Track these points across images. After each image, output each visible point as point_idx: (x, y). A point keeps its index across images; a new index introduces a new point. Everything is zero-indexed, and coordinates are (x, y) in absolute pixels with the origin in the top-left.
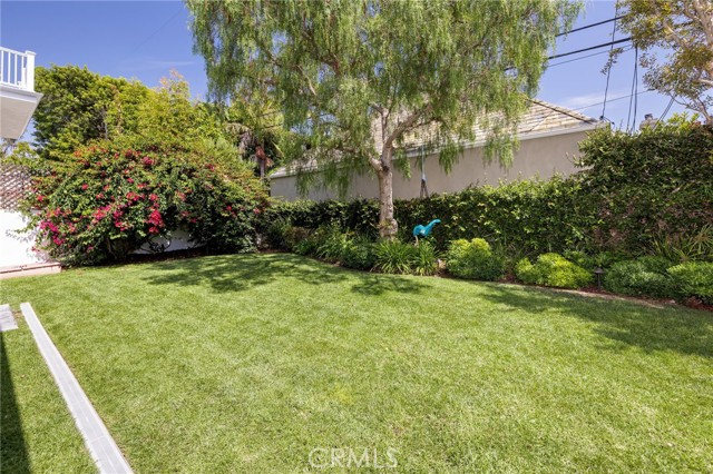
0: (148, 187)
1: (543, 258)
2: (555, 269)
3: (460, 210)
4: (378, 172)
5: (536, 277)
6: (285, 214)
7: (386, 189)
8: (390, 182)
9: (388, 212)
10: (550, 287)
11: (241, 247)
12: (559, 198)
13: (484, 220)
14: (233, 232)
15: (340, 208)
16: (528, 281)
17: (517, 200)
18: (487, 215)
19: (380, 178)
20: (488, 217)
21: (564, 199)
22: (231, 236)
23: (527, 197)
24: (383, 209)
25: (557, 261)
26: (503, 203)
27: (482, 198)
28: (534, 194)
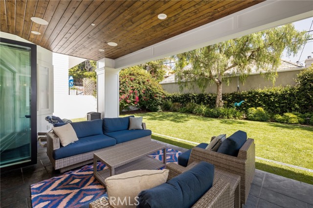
0: (134, 88)
1: (287, 114)
2: (291, 118)
3: (247, 98)
4: (217, 84)
5: (283, 120)
6: (169, 98)
7: (220, 90)
8: (221, 87)
9: (220, 98)
10: (290, 123)
11: (158, 110)
12: (289, 94)
13: (258, 101)
14: (156, 104)
15: (194, 96)
16: (281, 121)
17: (272, 94)
18: (259, 99)
19: (218, 86)
20: (260, 100)
21: (291, 95)
22: (155, 106)
23: (276, 94)
24: (218, 97)
25: (291, 115)
26: (266, 95)
27: (257, 93)
28: (279, 92)
